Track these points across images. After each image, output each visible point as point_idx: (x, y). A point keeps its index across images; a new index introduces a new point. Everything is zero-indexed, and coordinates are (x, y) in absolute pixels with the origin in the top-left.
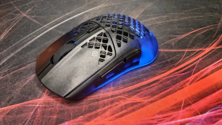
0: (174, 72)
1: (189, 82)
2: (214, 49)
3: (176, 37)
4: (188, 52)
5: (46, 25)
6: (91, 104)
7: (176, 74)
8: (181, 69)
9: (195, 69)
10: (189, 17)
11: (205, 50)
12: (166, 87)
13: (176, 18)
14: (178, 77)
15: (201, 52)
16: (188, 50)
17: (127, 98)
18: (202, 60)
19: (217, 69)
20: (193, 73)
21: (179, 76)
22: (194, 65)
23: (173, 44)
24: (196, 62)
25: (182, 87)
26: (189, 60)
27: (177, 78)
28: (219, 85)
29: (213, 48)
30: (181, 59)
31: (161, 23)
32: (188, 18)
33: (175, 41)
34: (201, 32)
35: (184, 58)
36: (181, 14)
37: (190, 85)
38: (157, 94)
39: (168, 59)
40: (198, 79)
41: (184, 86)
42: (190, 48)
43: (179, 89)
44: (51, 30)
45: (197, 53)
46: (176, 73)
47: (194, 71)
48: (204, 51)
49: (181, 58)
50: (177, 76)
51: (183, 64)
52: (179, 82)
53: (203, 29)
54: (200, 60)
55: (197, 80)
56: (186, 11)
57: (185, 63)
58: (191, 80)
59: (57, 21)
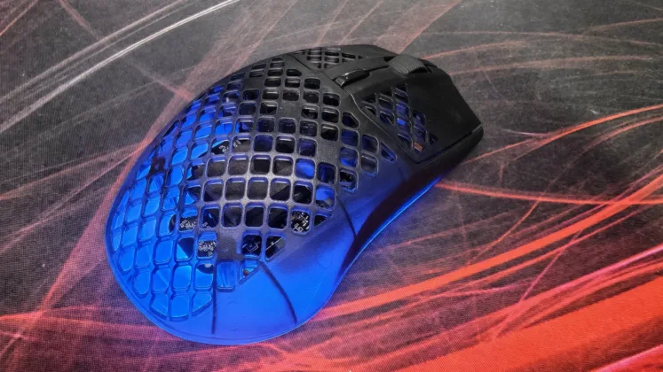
0: (466, 279)
1: (502, 326)
2: (636, 207)
3: (522, 138)
4: (543, 204)
5: (107, 38)
6: (170, 357)
7: (470, 288)
8: (493, 271)
9: (541, 276)
10: (603, 57)
11: (605, 206)
12: (420, 330)
13: (553, 53)
14: (474, 299)
15: (587, 212)
16: (546, 199)
17: (284, 353)
18: (579, 245)
19: (617, 289)
20: (526, 294)
21: (478, 295)
22: (542, 262)
23: (502, 167)
24: (555, 252)
25: (471, 341)
26: (534, 239)
27: (468, 302)
28: (599, 353)
29: (636, 202)
30: (509, 232)
31: (491, 73)
32: (596, 62)
33: (515, 156)
34: (622, 127)
35: (518, 229)
36: (579, 38)
37: (500, 335)
38: (381, 352)
39: (465, 223)
40: (537, 317)
41: (478, 337)
42: (555, 190)
43: (460, 347)
44: (118, 61)
45: (573, 214)
46: (471, 283)
47: (535, 287)
48: (600, 209)
49: (508, 228)
50: (472, 295)
51: (507, 250)
52: (467, 320)
53: (633, 116)
54: (573, 242)
55: (532, 320)
56: (602, 28)
57: (515, 248)
58: (509, 320)
59: (144, 23)
